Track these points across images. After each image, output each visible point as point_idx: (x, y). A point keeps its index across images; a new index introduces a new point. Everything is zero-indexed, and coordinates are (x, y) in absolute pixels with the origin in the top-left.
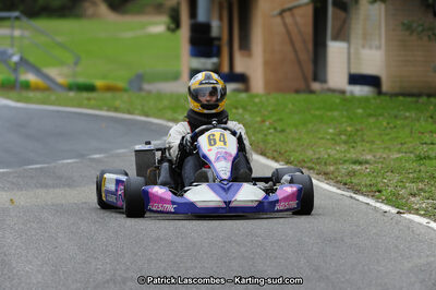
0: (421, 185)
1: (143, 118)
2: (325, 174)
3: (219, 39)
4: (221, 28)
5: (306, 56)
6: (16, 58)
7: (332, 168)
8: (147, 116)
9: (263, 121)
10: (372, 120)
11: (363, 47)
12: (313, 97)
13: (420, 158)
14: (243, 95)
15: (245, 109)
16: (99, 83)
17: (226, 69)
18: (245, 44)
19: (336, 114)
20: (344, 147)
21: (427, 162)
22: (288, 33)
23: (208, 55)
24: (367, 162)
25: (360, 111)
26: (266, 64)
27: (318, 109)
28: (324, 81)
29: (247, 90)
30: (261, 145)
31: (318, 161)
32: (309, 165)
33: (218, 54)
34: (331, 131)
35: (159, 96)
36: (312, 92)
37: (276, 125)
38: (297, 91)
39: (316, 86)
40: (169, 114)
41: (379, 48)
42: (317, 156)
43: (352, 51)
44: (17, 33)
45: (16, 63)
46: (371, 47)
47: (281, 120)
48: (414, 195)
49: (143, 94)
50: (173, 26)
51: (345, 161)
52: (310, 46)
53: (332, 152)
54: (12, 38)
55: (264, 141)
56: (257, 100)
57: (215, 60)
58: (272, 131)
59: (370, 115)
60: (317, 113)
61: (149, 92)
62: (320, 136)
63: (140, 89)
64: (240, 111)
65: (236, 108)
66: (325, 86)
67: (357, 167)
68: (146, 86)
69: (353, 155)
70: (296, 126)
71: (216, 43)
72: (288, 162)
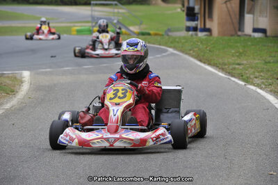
0: (262, 74)
1: (158, 46)
2: (223, 69)
6: (115, 21)
7: (227, 67)
8: (160, 45)
10: (253, 47)
11: (260, 16)
13: (266, 63)
17: (202, 26)
18: (211, 16)
20: (236, 58)
21: (268, 64)
22: (228, 11)
23: (194, 20)
24: (243, 64)
25: (250, 43)
26: (219, 24)
32: (218, 65)
33: (197, 20)
34: (233, 51)
36: (238, 36)
37: (211, 49)
41: (266, 17)
43: (255, 18)
45: (116, 23)
46: (263, 16)
47: (215, 47)
48: (256, 78)
51: (233, 64)
52: (238, 17)
53: (230, 60)
57: (196, 22)
58: (208, 51)
59: (253, 45)
60: (231, 44)
64: (199, 44)
66: (243, 33)
67: (237, 66)
69: (239, 61)
70: (219, 49)
71: (197, 15)
72: (209, 64)
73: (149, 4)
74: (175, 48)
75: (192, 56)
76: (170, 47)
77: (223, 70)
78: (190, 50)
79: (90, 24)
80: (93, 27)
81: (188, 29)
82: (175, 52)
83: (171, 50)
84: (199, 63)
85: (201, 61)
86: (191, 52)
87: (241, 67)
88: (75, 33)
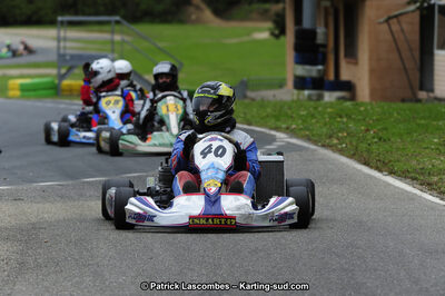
3: (325, 46)
4: (326, 34)
5: (413, 65)
7: (436, 179)
8: (250, 124)
9: (367, 130)
12: (419, 105)
14: (348, 104)
15: (349, 117)
17: (331, 77)
18: (352, 53)
22: (395, 40)
23: (313, 63)
26: (372, 71)
27: (424, 118)
28: (432, 90)
29: (353, 98)
30: (365, 154)
31: (422, 171)
32: (413, 175)
33: (324, 62)
34: (436, 140)
35: (263, 104)
36: (419, 101)
37: (380, 134)
38: (403, 101)
39: (422, 95)
40: (272, 122)
42: (421, 166)
44: (117, 38)
47: (386, 129)
49: (247, 101)
50: (277, 32)
52: (417, 54)
53: (437, 162)
54: (112, 42)
55: (368, 151)
56: (362, 109)
57: (320, 67)
58: (376, 140)
60: (423, 122)
61: (253, 100)
62: (425, 146)
63: (245, 97)
64: (345, 120)
65: (341, 117)
66: (431, 95)
68: (250, 94)
70: (401, 136)
71: (321, 49)
72: (392, 173)
73: (181, 21)
75: (341, 152)
76: (277, 129)
77: (429, 186)
78: (330, 137)
79: (54, 71)
80: (62, 77)
81: (301, 83)
82: (294, 141)
83: (282, 136)
84: (366, 169)
85: (366, 164)
86: (335, 141)
88: (18, 93)
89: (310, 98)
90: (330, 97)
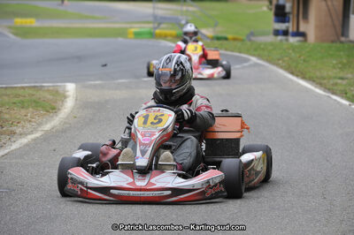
3: (291, 13)
4: (292, 7)
6: (183, 22)
7: (326, 81)
16: (229, 36)
18: (306, 17)
19: (342, 53)
20: (338, 71)
22: (329, 10)
23: (284, 21)
24: (347, 79)
26: (317, 27)
28: (347, 36)
29: (306, 40)
33: (288, 21)
34: (334, 62)
36: (341, 42)
38: (333, 42)
39: (343, 39)
44: (185, 8)
51: (335, 78)
52: (341, 18)
53: (330, 73)
57: (287, 24)
64: (290, 52)
66: (348, 39)
67: (340, 81)
68: (253, 38)
69: (341, 75)
70: (316, 60)
71: (287, 15)
72: (303, 78)
74: (259, 57)
75: (282, 68)
78: (279, 60)
79: (151, 25)
80: (155, 29)
81: (277, 33)
82: (259, 62)
83: (254, 59)
85: (292, 73)
86: (280, 62)
87: (345, 82)
89: (281, 41)
90: (293, 40)
